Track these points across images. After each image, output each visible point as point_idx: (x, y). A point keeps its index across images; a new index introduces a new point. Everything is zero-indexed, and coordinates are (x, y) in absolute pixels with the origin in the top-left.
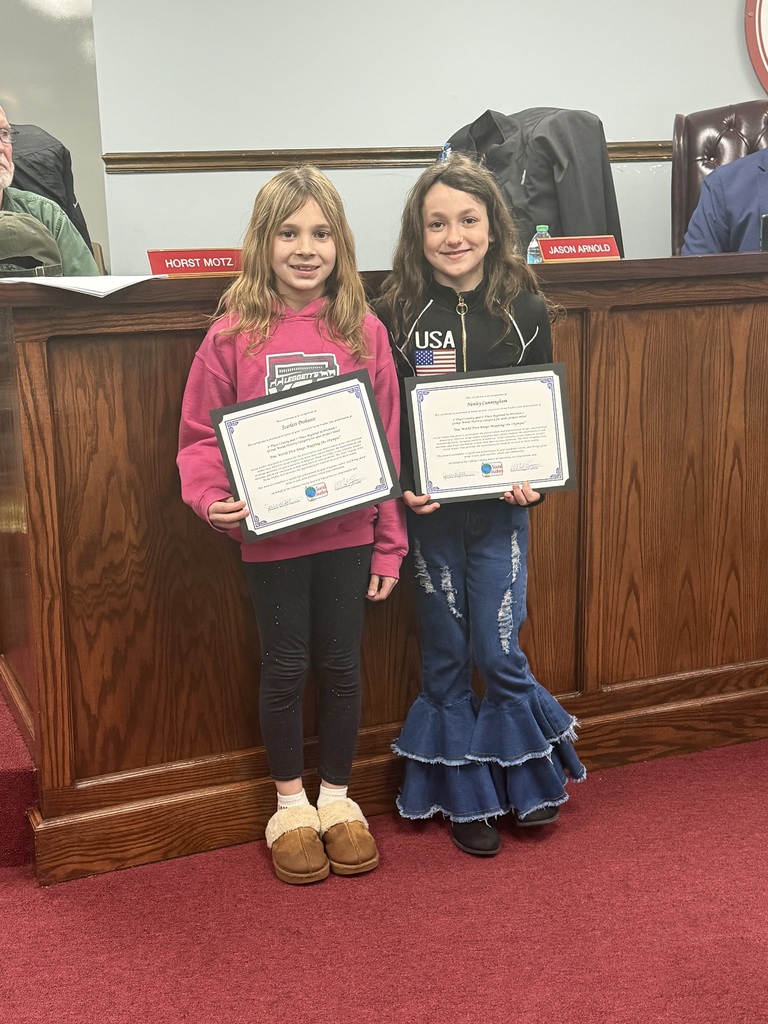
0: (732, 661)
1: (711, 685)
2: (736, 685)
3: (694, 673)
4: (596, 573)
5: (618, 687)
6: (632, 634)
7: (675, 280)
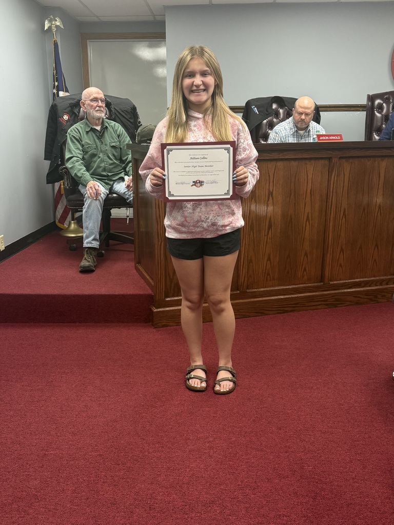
0: (374, 277)
1: (367, 284)
2: (375, 284)
3: (362, 280)
4: (330, 244)
5: (335, 282)
6: (341, 265)
7: (362, 149)
